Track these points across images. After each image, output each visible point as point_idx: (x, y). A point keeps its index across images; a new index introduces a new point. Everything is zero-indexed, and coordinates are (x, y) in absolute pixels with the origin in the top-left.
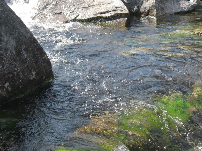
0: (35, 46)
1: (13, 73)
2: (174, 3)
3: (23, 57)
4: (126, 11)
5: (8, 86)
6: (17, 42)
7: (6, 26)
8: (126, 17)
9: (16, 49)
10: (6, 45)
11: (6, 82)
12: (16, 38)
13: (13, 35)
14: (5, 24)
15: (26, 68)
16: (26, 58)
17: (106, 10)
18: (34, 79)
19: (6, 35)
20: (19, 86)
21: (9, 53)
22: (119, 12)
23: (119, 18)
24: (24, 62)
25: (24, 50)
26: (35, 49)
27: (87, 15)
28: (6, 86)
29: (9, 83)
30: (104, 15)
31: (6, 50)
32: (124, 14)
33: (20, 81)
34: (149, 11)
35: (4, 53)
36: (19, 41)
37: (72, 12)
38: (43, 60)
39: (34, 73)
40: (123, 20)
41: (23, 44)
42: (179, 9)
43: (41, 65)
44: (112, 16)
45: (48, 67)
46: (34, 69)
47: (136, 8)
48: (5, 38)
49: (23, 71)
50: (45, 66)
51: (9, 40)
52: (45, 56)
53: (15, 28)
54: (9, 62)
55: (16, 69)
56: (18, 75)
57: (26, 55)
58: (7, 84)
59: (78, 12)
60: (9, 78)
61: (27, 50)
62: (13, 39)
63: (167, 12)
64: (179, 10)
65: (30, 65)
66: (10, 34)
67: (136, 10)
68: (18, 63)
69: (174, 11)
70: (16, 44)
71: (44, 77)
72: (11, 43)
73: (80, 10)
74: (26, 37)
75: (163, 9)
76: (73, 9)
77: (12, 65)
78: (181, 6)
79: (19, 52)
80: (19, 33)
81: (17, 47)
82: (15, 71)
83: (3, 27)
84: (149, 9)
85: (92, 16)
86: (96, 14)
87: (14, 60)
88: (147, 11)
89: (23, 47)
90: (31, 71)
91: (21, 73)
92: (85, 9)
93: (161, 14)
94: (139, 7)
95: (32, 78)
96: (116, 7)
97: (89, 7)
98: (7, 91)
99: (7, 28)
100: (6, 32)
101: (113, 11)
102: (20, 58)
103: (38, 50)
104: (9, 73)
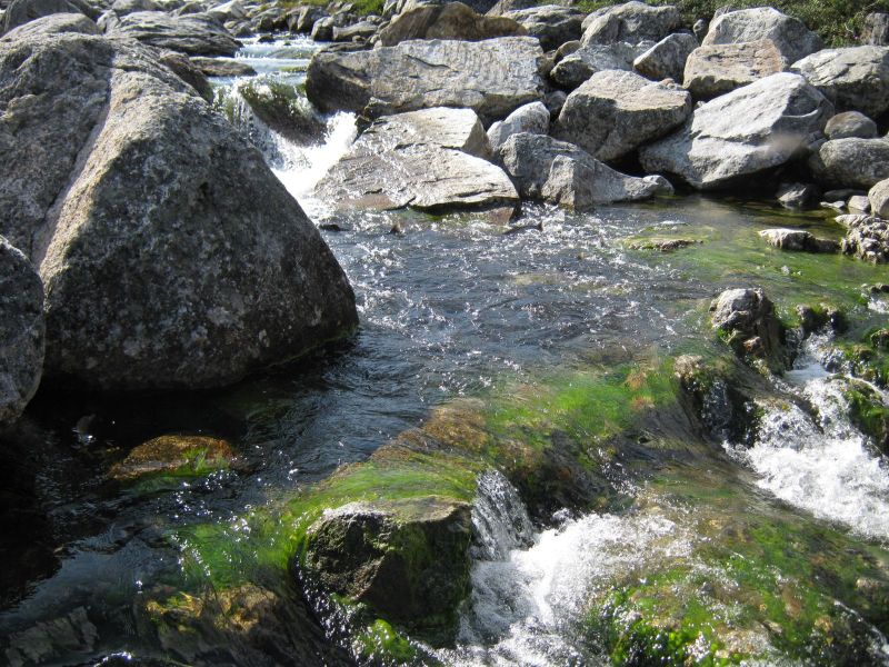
0: (324, 258)
1: (274, 312)
2: (611, 182)
3: (297, 279)
4: (514, 194)
5: (264, 338)
6: (287, 248)
7: (265, 214)
8: (512, 206)
9: (283, 262)
10: (265, 252)
11: (260, 329)
12: (284, 239)
13: (280, 232)
14: (264, 210)
15: (302, 303)
16: (304, 282)
17: (471, 190)
18: (318, 325)
19: (265, 232)
20: (286, 338)
21: (269, 269)
22: (497, 194)
23: (498, 206)
24: (298, 289)
25: (300, 264)
26: (323, 264)
27: (432, 198)
28: (260, 338)
29: (267, 331)
30: (467, 200)
31: (264, 263)
32: (508, 198)
33: (290, 327)
34: (559, 195)
35: (259, 270)
36: (291, 246)
37: (402, 190)
38: (338, 286)
39: (319, 314)
40: (507, 212)
41: (298, 252)
42: (621, 193)
43: (334, 297)
44: (483, 202)
45: (347, 301)
46: (320, 305)
47: (532, 188)
48: (263, 239)
49: (297, 309)
50: (341, 299)
51: (270, 243)
52: (343, 278)
53: (283, 217)
54: (269, 287)
55: (282, 304)
56: (285, 316)
57: (303, 276)
58: (263, 333)
59: (414, 191)
60: (267, 320)
61: (305, 265)
62: (279, 240)
63: (595, 198)
64: (621, 197)
65: (310, 297)
66: (273, 231)
67: (532, 192)
68: (287, 290)
69: (610, 197)
70: (285, 252)
71: (339, 323)
72: (275, 250)
73: (418, 186)
74: (305, 239)
75: (588, 192)
76: (404, 184)
77: (274, 294)
78: (627, 188)
79: (289, 268)
80: (292, 229)
81: (286, 258)
82: (281, 307)
83: (260, 215)
84: (561, 191)
85: (442, 201)
86: (450, 197)
87: (280, 285)
88: (554, 195)
89: (299, 259)
90: (312, 308)
91: (292, 312)
92: (428, 186)
93: (584, 203)
94: (539, 187)
95: (314, 323)
96: (493, 185)
97: (438, 180)
98: (263, 348)
99: (267, 217)
100: (265, 226)
101: (487, 191)
102: (291, 282)
103: (328, 264)
104: (267, 311)
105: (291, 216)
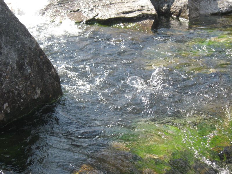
0: (41, 59)
1: (13, 92)
2: (210, 3)
3: (25, 73)
4: (154, 12)
5: (7, 107)
6: (20, 55)
7: (7, 36)
8: (153, 19)
9: (18, 63)
10: (7, 58)
11: (4, 103)
12: (18, 50)
13: (15, 46)
14: (6, 34)
15: (29, 86)
16: (30, 74)
17: (130, 10)
18: (38, 98)
19: (6, 47)
20: (19, 107)
21: (9, 68)
22: (145, 12)
23: (145, 19)
24: (27, 78)
25: (27, 64)
26: (41, 63)
27: (108, 15)
28: (5, 108)
29: (9, 104)
30: (127, 16)
31: (6, 65)
32: (151, 14)
33: (22, 101)
34: (180, 11)
35: (3, 69)
37: (91, 10)
38: (50, 75)
39: (39, 91)
40: (150, 22)
41: (26, 57)
42: (216, 9)
43: (48, 82)
44: (137, 17)
45: (56, 83)
46: (39, 87)
47: (165, 7)
48: (5, 51)
49: (26, 90)
50: (52, 83)
51: (10, 53)
52: (53, 70)
53: (17, 38)
54: (9, 78)
55: (17, 87)
56: (19, 94)
57: (29, 71)
58: (6, 105)
59: (97, 11)
60: (8, 97)
61: (30, 64)
62: (15, 51)
63: (202, 12)
64: (216, 11)
65: (33, 82)
66: (12, 46)
67: (165, 10)
68: (20, 80)
69: (210, 12)
70: (18, 57)
71: (51, 96)
72: (13, 57)
73: (99, 7)
74: (30, 49)
75: (197, 9)
76: (92, 6)
77: (12, 82)
78: (219, 6)
79: (21, 67)
80: (23, 44)
81: (19, 60)
82: (16, 89)
83: (3, 37)
84: (181, 9)
85: (113, 16)
86: (118, 14)
87: (16, 77)
88: (178, 11)
89: (27, 61)
90: (35, 89)
91: (23, 92)
92: (105, 7)
93: (195, 16)
94: (169, 6)
95: (36, 97)
96: (142, 7)
97: (111, 4)
98: (6, 113)
99: (8, 38)
100: (7, 43)
101: (138, 10)
102: (23, 75)
103: (44, 63)
104: (8, 92)
105: (22, 36)
